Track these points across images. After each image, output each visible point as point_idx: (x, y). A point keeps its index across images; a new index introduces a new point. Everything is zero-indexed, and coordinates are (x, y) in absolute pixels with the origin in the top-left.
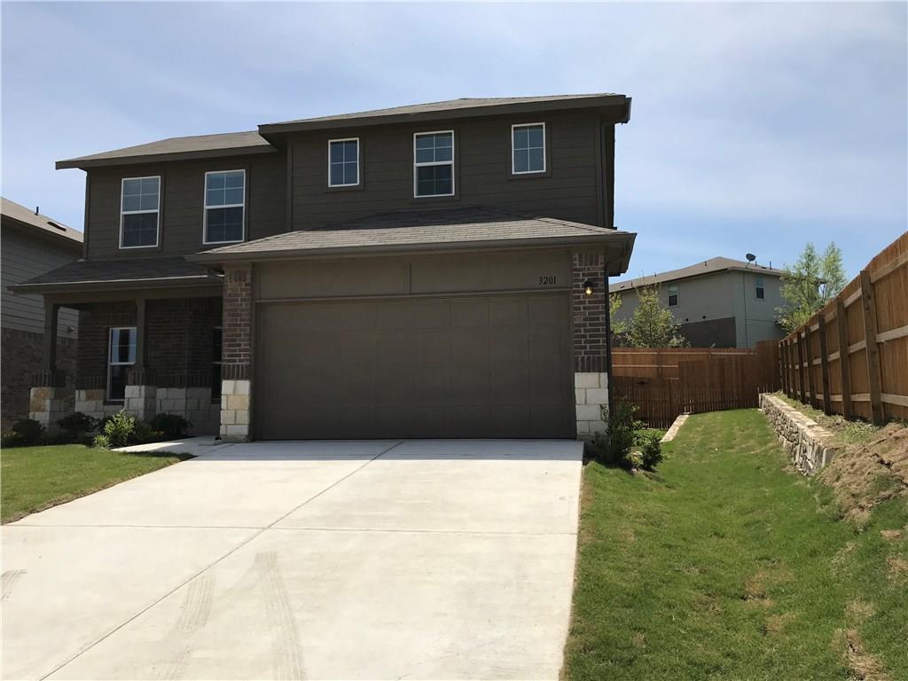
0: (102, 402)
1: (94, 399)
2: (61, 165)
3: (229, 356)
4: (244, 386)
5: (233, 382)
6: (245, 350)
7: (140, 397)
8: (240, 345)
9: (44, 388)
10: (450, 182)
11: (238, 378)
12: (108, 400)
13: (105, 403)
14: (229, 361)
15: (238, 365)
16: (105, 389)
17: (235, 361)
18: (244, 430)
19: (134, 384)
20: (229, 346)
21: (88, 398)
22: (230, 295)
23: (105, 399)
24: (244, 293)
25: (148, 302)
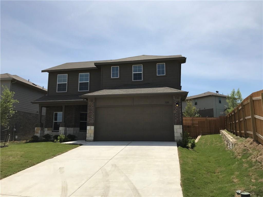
0: (51, 131)
1: (49, 130)
2: (43, 71)
3: (89, 120)
4: (93, 128)
5: (90, 126)
6: (93, 119)
7: (63, 130)
8: (92, 117)
9: (39, 128)
10: (141, 77)
11: (91, 126)
12: (53, 131)
13: (52, 132)
14: (89, 121)
15: (91, 122)
16: (52, 128)
17: (90, 121)
18: (92, 138)
19: (62, 127)
20: (89, 118)
21: (48, 130)
22: (89, 105)
23: (52, 130)
24: (93, 105)
25: (65, 106)
